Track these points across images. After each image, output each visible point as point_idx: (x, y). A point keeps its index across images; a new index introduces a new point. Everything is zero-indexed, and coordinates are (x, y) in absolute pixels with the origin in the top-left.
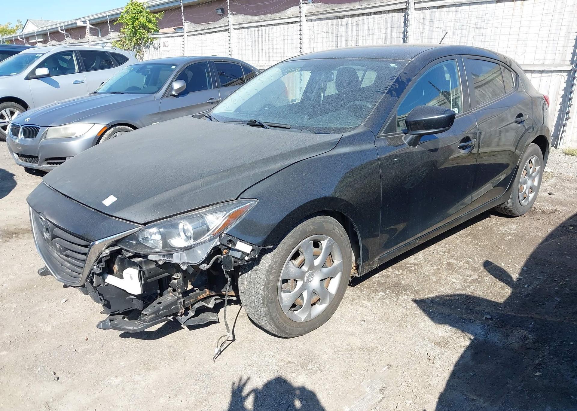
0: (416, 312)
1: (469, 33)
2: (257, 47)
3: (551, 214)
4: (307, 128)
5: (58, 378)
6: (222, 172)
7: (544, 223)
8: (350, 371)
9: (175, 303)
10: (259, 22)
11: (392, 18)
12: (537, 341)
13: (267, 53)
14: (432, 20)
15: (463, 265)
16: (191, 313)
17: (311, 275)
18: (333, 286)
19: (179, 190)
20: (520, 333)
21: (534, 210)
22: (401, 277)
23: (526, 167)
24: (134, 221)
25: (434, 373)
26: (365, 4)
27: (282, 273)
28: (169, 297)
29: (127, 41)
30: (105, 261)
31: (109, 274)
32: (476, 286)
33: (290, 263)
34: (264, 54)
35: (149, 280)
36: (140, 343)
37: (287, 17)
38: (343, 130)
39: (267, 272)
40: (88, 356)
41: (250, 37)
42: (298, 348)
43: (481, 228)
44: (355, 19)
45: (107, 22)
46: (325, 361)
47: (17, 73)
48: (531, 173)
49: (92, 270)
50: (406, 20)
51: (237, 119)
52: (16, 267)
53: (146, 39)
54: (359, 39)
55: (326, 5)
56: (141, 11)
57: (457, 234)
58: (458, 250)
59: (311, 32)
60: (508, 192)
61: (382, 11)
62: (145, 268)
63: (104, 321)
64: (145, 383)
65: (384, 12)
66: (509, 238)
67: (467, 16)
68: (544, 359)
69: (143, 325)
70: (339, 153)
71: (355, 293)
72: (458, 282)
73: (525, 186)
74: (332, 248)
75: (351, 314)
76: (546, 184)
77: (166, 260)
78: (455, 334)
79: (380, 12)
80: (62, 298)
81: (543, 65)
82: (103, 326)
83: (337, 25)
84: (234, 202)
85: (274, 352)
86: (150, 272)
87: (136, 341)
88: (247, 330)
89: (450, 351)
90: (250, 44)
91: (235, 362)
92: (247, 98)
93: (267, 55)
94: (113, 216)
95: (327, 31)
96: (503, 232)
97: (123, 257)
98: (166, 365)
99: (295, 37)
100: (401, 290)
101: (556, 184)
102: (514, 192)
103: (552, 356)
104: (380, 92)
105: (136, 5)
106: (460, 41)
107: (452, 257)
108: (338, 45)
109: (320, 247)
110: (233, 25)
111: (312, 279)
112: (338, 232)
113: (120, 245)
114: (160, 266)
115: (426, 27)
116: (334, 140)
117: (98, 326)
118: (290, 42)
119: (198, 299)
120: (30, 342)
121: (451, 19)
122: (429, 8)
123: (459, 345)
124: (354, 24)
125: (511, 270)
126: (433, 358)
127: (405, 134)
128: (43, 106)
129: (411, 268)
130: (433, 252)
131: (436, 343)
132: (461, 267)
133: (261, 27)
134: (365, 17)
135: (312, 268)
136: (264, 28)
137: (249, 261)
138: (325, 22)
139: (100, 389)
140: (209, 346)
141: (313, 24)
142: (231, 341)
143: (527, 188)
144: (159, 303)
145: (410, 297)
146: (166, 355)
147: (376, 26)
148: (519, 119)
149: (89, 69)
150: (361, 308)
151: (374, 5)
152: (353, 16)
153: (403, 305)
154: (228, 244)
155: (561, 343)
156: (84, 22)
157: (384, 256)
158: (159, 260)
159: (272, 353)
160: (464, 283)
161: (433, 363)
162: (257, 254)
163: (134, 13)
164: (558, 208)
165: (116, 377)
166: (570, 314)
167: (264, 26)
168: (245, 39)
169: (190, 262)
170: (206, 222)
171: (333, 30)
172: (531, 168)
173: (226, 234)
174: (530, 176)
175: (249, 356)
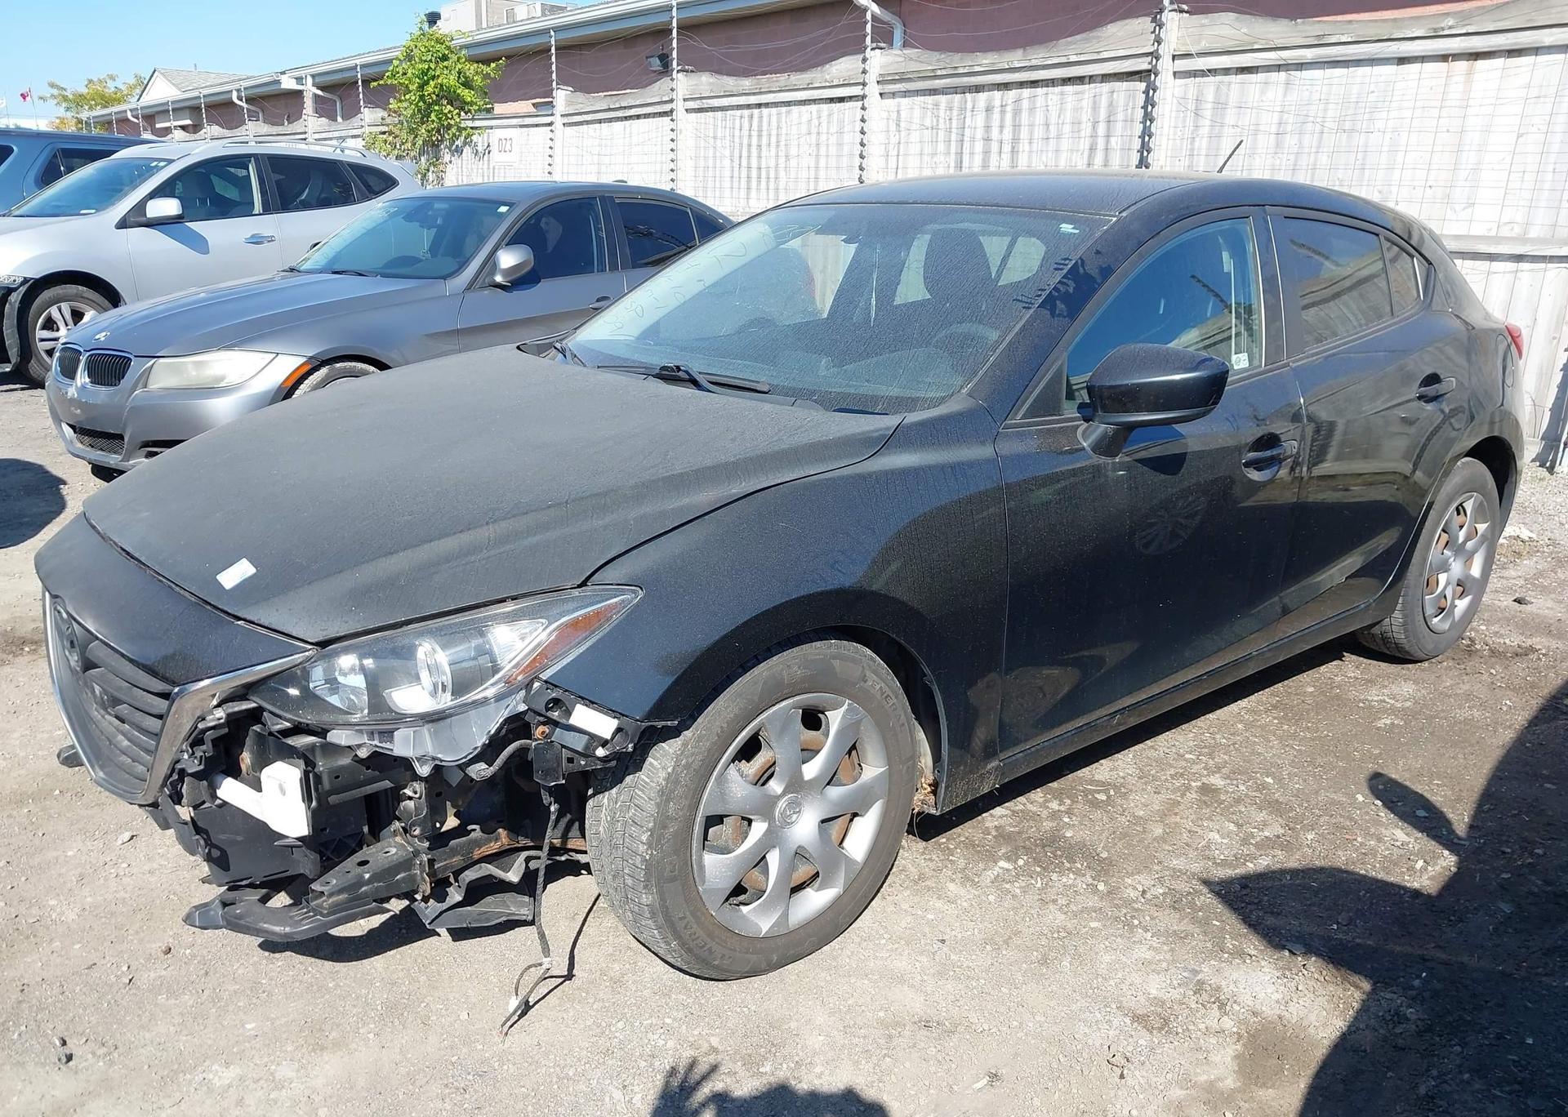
0: (1094, 924)
1: (1320, 143)
2: (744, 163)
3: (1517, 659)
4: (813, 393)
5: (69, 1058)
6: (549, 507)
7: (1492, 683)
8: (880, 1084)
9: (406, 864)
10: (754, 94)
11: (1112, 96)
12: (1429, 1029)
13: (772, 180)
14: (1220, 106)
15: (1246, 795)
16: (455, 895)
17: (795, 806)
18: (860, 839)
19: (424, 553)
20: (1382, 1002)
21: (1468, 646)
22: (1066, 820)
23: (1446, 522)
24: (294, 634)
25: (1119, 1107)
26: (1041, 56)
27: (705, 797)
28: (392, 847)
29: (404, 135)
30: (213, 741)
31: (229, 776)
32: (1274, 856)
33: (732, 771)
34: (764, 181)
35: (333, 799)
36: (310, 969)
37: (828, 84)
38: (910, 404)
39: (662, 792)
40: (161, 999)
41: (727, 135)
42: (745, 1009)
43: (1311, 689)
44: (1012, 94)
45: (357, 82)
46: (815, 1053)
47: (98, 210)
48: (1461, 540)
49: (178, 761)
50: (1149, 102)
51: (634, 361)
52: (16, 735)
53: (454, 130)
54: (1021, 150)
55: (936, 56)
56: (444, 55)
57: (1243, 703)
58: (1236, 750)
59: (893, 127)
60: (1393, 591)
61: (1084, 77)
62: (322, 766)
63: (205, 905)
64: (302, 1087)
65: (1091, 79)
66: (1388, 722)
67: (1316, 96)
68: (1446, 1082)
69: (311, 922)
70: (887, 468)
71: (930, 859)
72: (1225, 841)
73: (1443, 578)
74: (858, 730)
75: (909, 919)
76: (1511, 572)
77: (376, 746)
78: (1195, 993)
79: (1080, 80)
80: (120, 829)
81: (1522, 239)
82: (200, 918)
83: (963, 109)
84: (576, 592)
85: (674, 1019)
86: (337, 777)
87: (301, 963)
88: (611, 950)
89: (1176, 1043)
90: (727, 153)
91: (562, 1039)
92: (673, 304)
93: (772, 185)
94: (239, 619)
95: (935, 124)
96: (1373, 703)
97: (265, 731)
98: (371, 1036)
99: (847, 138)
100: (1061, 856)
101: (1540, 574)
102: (1410, 594)
103: (1466, 1076)
104: (1021, 301)
105: (432, 40)
106: (1295, 165)
107: (1218, 769)
108: (961, 162)
109: (823, 727)
110: (684, 100)
111: (795, 816)
112: (878, 687)
113: (254, 699)
114: (361, 761)
115: (1202, 122)
116: (877, 431)
117: (188, 919)
118: (833, 150)
119: (476, 857)
120: (12, 950)
121: (1272, 104)
122: (1213, 72)
123: (1202, 1026)
124: (1009, 108)
125: (1382, 814)
126: (1123, 1061)
127: (1087, 420)
128: (152, 301)
129: (1097, 796)
130: (1167, 751)
131: (1139, 1019)
132: (1238, 801)
133: (760, 108)
134: (1040, 91)
135: (796, 784)
136: (765, 111)
137: (610, 761)
138: (930, 99)
139: (178, 1096)
140: (497, 989)
141: (899, 106)
142: (561, 980)
143: (1448, 583)
144: (363, 863)
145: (1083, 879)
146: (378, 1010)
147: (1068, 116)
148: (1431, 390)
149: (290, 206)
150: (939, 904)
151: (1064, 60)
152: (1005, 86)
153: (1059, 901)
154: (548, 709)
155: (1499, 1037)
156: (299, 80)
157: (1014, 758)
158: (359, 746)
159: (668, 1021)
160: (1241, 845)
161: (1122, 1076)
162: (631, 742)
163: (425, 61)
164: (1538, 642)
165: (227, 1064)
166: (1534, 952)
167: (767, 105)
168: (715, 138)
169: (439, 756)
170: (490, 645)
171: (951, 123)
172: (1461, 527)
173: (546, 682)
174: (1459, 550)
175: (604, 1024)
